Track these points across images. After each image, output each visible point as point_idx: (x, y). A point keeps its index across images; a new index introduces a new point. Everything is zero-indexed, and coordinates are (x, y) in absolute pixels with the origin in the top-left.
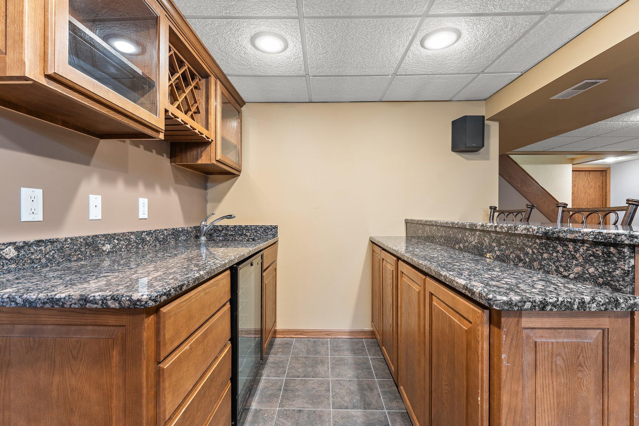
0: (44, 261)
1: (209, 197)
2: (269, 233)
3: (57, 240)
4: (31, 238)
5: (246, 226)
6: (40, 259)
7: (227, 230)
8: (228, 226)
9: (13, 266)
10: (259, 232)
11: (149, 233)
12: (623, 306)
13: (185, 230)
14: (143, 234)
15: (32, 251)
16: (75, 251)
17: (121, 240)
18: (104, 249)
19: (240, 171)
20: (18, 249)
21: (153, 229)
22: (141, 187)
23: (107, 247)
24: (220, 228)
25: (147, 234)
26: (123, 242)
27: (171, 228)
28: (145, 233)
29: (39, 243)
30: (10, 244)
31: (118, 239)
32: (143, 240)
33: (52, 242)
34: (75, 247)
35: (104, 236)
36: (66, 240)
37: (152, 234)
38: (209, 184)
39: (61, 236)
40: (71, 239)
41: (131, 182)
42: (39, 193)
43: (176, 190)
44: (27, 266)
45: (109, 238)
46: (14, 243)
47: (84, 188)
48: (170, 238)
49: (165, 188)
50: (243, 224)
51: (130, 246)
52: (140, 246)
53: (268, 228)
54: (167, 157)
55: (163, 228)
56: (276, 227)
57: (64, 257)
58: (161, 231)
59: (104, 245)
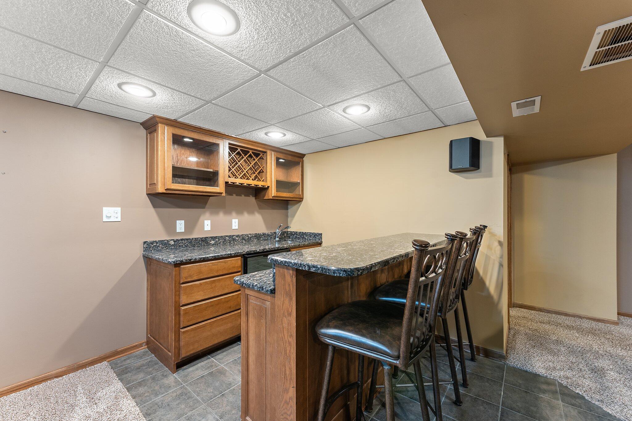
0: (184, 246)
1: (289, 214)
2: (317, 238)
3: (189, 239)
4: (179, 238)
5: (305, 233)
6: (182, 245)
7: (296, 234)
8: (297, 232)
9: (173, 247)
10: (312, 237)
11: (238, 236)
12: (264, 290)
13: (266, 234)
14: (234, 236)
15: (180, 242)
16: (197, 243)
17: (220, 239)
18: (211, 243)
19: (303, 198)
20: (174, 242)
21: (240, 234)
22: (234, 214)
23: (213, 242)
24: (293, 233)
25: (236, 237)
26: (221, 240)
27: (254, 233)
28: (235, 236)
29: (182, 240)
30: (172, 240)
31: (218, 239)
32: (234, 240)
33: (187, 239)
34: (197, 242)
35: (210, 237)
36: (193, 239)
37: (240, 236)
38: (289, 207)
39: (191, 237)
40: (195, 238)
41: (228, 212)
42: (183, 222)
43: (259, 213)
44: (177, 247)
45: (213, 238)
46: (173, 240)
47: (202, 218)
48: (253, 239)
49: (251, 212)
50: (304, 231)
51: (226, 242)
52: (232, 242)
53: (316, 235)
54: (253, 197)
55: (248, 233)
56: (321, 234)
57: (192, 245)
58: (247, 235)
59: (210, 241)
